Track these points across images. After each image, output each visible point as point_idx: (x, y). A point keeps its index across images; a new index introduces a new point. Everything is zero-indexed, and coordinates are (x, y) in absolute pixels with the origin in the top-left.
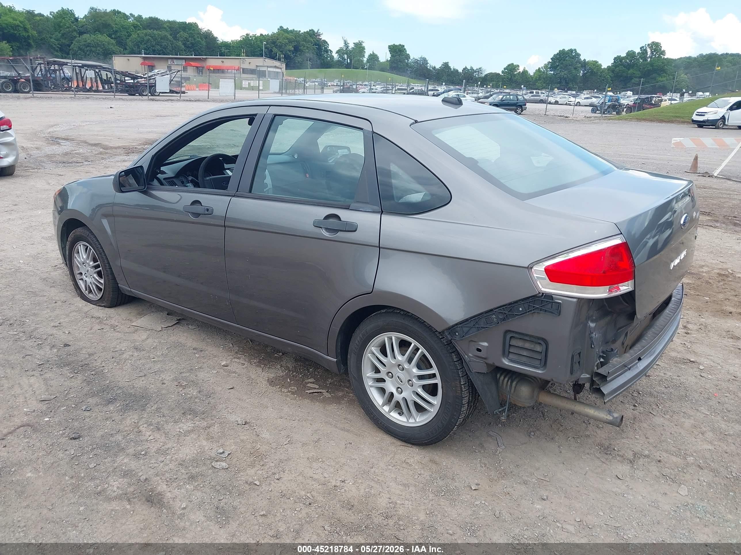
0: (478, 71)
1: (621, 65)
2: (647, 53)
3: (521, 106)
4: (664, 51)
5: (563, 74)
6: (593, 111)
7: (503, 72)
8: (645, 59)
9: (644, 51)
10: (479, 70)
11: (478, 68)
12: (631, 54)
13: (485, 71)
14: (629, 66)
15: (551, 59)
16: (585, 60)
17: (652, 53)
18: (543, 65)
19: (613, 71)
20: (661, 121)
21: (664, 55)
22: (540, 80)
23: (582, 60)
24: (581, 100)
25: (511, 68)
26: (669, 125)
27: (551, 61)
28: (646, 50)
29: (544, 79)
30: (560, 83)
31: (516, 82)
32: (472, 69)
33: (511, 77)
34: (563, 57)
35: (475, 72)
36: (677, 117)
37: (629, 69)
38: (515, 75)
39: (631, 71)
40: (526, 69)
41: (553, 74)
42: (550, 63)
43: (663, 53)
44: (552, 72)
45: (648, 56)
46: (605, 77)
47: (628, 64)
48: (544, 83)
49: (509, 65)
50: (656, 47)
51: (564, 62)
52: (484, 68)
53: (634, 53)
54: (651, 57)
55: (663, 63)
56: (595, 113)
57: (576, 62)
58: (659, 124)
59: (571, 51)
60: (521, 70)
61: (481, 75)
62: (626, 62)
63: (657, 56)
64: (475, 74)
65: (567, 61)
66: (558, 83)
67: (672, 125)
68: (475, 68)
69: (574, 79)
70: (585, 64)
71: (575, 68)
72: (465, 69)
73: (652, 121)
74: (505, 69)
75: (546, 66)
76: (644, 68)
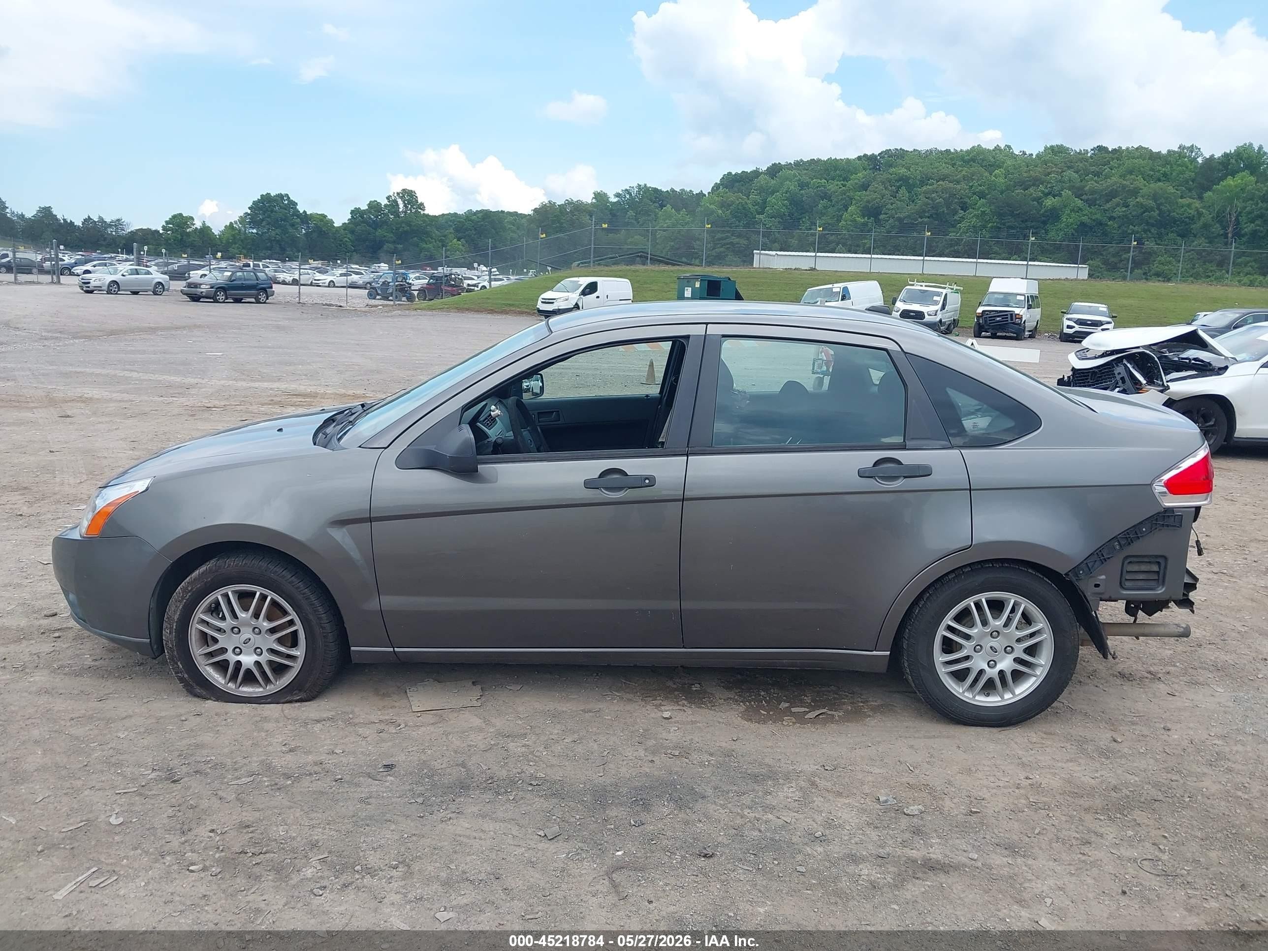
0: (116, 226)
1: (363, 222)
2: (398, 205)
3: (264, 290)
4: (422, 204)
5: (273, 233)
6: (371, 296)
7: (164, 228)
8: (396, 214)
9: (393, 204)
10: (118, 223)
11: (114, 218)
12: (374, 206)
13: (128, 225)
14: (376, 225)
15: (249, 208)
16: (305, 212)
17: (405, 206)
18: (237, 219)
19: (352, 232)
20: (492, 312)
21: (424, 210)
22: (235, 243)
23: (301, 212)
24: (335, 277)
25: (179, 223)
26: (499, 317)
27: (249, 211)
28: (395, 201)
29: (242, 241)
30: (270, 248)
31: (192, 246)
32: (101, 220)
33: (182, 236)
34: (269, 206)
35: (110, 226)
36: (510, 305)
37: (375, 229)
38: (188, 234)
39: (379, 232)
40: (208, 224)
41: (257, 233)
42: (249, 215)
43: (421, 206)
44: (255, 231)
45: (400, 210)
46: (341, 241)
47: (374, 221)
48: (243, 248)
49: (174, 217)
50: (409, 196)
51: (272, 215)
52: (125, 219)
53: (379, 204)
54: (405, 212)
55: (424, 221)
56: (374, 298)
57: (293, 215)
58: (489, 316)
59: (281, 196)
60: (198, 224)
61: (121, 233)
62: (370, 218)
63: (414, 211)
64: (109, 230)
65: (275, 212)
66: (267, 248)
67: (509, 317)
68: (108, 220)
69: (294, 241)
70: (305, 218)
71: (293, 225)
72: (88, 220)
73: (478, 311)
74: (167, 223)
75: (242, 220)
76: (397, 229)
